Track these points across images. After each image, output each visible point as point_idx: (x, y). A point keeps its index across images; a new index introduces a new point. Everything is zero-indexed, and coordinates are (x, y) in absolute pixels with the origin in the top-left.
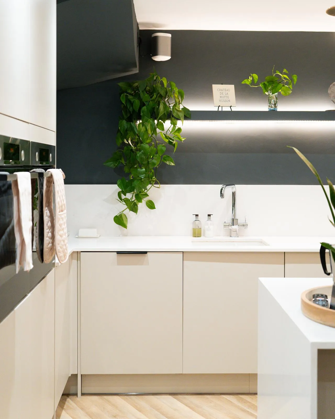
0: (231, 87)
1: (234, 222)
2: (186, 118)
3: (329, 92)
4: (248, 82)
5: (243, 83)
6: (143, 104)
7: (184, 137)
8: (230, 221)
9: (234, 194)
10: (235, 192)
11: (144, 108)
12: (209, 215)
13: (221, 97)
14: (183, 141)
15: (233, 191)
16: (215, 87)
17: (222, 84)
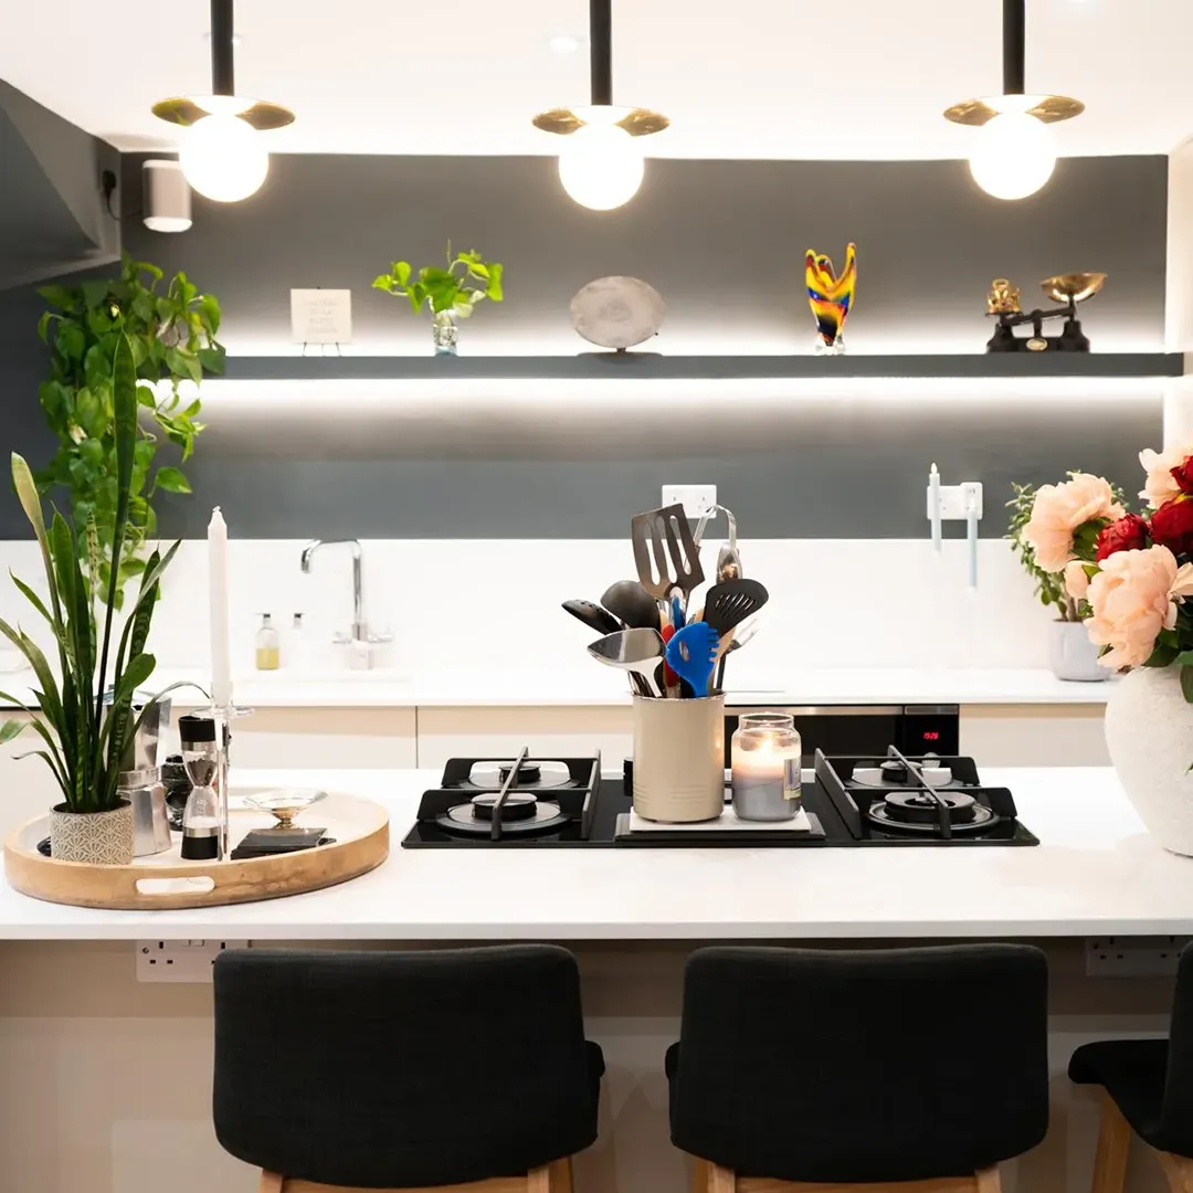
0: (342, 297)
1: (359, 631)
2: (208, 374)
3: (574, 306)
4: (384, 282)
5: (374, 285)
6: (90, 340)
7: (202, 423)
8: (348, 631)
9: (357, 563)
10: (360, 556)
11: (93, 351)
12: (298, 616)
13: (311, 320)
14: (200, 432)
15: (357, 555)
16: (298, 295)
17: (319, 288)
